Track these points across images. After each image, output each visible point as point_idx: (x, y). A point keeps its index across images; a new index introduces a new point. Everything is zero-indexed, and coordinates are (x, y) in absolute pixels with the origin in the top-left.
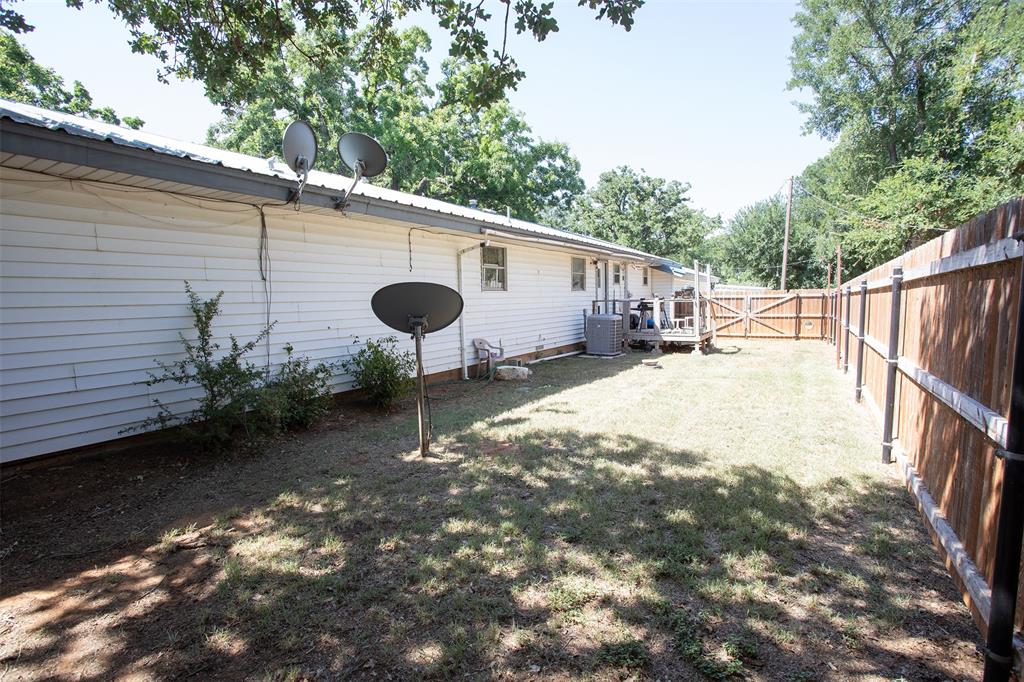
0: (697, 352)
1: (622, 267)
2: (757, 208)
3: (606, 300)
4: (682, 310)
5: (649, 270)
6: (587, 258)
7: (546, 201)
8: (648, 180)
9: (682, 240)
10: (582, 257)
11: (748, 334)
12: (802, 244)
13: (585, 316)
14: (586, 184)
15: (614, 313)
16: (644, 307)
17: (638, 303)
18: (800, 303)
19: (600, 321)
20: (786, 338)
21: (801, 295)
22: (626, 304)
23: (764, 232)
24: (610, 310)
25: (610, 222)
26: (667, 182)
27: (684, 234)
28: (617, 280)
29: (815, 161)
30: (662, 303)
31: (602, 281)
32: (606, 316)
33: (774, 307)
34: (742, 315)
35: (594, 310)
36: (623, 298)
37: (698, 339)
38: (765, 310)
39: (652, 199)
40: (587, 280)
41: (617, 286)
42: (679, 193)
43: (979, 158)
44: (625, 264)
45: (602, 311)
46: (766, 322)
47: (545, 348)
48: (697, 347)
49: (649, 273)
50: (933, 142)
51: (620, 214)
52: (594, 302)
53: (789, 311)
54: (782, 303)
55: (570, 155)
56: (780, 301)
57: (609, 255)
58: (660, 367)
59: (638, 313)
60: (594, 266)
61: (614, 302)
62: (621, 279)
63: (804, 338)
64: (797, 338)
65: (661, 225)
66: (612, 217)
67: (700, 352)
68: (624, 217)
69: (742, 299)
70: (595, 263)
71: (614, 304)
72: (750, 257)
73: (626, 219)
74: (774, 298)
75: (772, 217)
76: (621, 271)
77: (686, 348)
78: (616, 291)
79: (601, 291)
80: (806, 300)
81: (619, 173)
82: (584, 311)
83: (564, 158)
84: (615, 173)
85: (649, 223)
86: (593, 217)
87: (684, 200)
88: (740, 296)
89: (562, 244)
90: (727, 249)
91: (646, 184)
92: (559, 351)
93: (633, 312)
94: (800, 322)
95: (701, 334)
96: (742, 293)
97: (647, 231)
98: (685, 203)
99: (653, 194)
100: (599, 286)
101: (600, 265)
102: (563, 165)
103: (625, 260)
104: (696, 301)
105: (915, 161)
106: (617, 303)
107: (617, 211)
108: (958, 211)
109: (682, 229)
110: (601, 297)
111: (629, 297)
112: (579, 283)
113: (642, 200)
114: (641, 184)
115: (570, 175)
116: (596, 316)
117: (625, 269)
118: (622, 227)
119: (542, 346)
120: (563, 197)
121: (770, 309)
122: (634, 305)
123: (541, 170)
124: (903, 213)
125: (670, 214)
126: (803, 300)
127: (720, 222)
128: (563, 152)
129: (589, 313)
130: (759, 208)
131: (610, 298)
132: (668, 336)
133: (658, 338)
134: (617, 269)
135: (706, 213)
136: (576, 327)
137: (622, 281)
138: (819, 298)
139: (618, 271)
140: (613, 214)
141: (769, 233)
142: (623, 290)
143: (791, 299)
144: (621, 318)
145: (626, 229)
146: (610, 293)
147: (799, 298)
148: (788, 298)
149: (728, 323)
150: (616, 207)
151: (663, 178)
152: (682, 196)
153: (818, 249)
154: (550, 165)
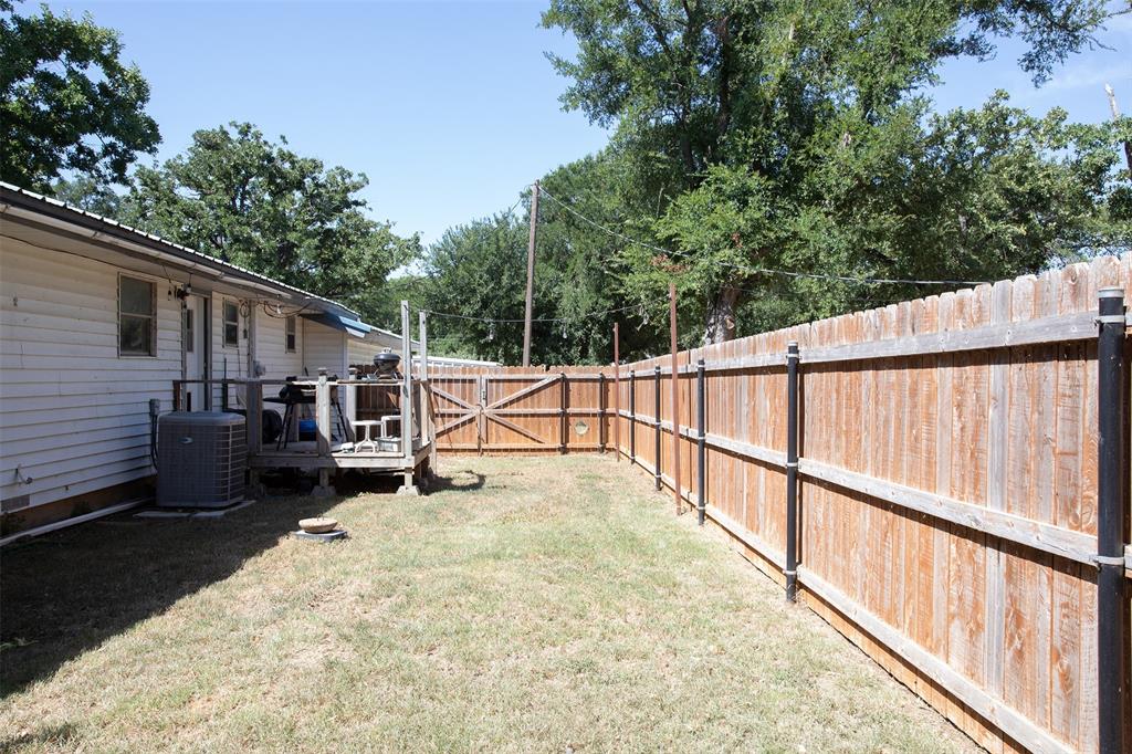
0: (408, 489)
1: (243, 309)
2: (476, 230)
3: (206, 380)
4: (374, 402)
5: (298, 321)
6: (159, 281)
7: (64, 157)
8: (290, 157)
9: (354, 272)
10: (147, 278)
11: (484, 446)
12: (545, 295)
13: (153, 415)
14: (161, 131)
15: (225, 409)
16: (296, 396)
17: (280, 388)
18: (568, 390)
19: (191, 429)
20: (547, 450)
21: (568, 376)
22: (254, 389)
23: (487, 272)
24: (216, 402)
25: (213, 227)
26: (325, 169)
27: (357, 262)
28: (231, 337)
29: (556, 169)
30: (333, 388)
31: (194, 336)
32: (206, 418)
33: (525, 396)
34: (474, 411)
35: (176, 402)
36: (244, 376)
37: (410, 462)
38: (512, 402)
39: (298, 194)
40: (160, 333)
41: (230, 352)
42: (347, 190)
43: (799, 179)
44: (250, 304)
45: (197, 405)
46: (513, 422)
47: (33, 503)
48: (408, 478)
49: (298, 328)
50: (745, 146)
51: (235, 213)
52: (176, 384)
53: (549, 404)
54: (539, 390)
55: (123, 60)
56: (535, 386)
57: (214, 278)
58: (343, 536)
59: (281, 409)
60: (177, 303)
61: (225, 383)
62: (240, 334)
63: (574, 449)
64: (565, 450)
65: (316, 241)
66: (218, 218)
67: (414, 490)
68: (244, 220)
69: (471, 381)
70: (181, 295)
71: (225, 390)
72: (466, 310)
73: (248, 224)
74: (526, 381)
75: (498, 248)
76: (241, 319)
77: (384, 482)
78: (229, 361)
79: (194, 360)
80: (576, 384)
81: (234, 135)
82: (152, 403)
83: (109, 65)
84: (225, 133)
85: (292, 237)
86: (178, 214)
87: (356, 203)
88: (468, 377)
89: (88, 233)
90: (429, 296)
91: (287, 165)
92: (79, 504)
93: (267, 406)
94: (567, 421)
95: (415, 452)
96: (471, 371)
97: (287, 252)
98: (359, 209)
99: (300, 186)
100: (190, 349)
101: (191, 302)
102: (106, 80)
103: (252, 295)
104: (405, 384)
105: (723, 171)
106: (232, 390)
107: (228, 208)
108: (782, 252)
109: (353, 251)
110: (194, 371)
111: (257, 373)
112: (136, 337)
113: (278, 193)
114: (279, 163)
115: (126, 107)
116: (182, 417)
117: (250, 315)
118: (236, 240)
119: (25, 499)
120: (106, 153)
121: (519, 399)
122: (271, 391)
123: (46, 78)
124: (716, 247)
125: (333, 225)
126: (572, 385)
127: (419, 248)
128: (106, 52)
129: (165, 408)
130: (479, 232)
131: (217, 375)
132: (349, 457)
133: (326, 464)
134: (232, 314)
135: (393, 231)
136: (127, 444)
137: (242, 342)
138: (594, 380)
139: (235, 319)
140: (221, 212)
141: (495, 274)
142: (244, 359)
143: (553, 383)
144: (241, 419)
145: (248, 243)
146: (217, 366)
147: (565, 381)
148: (546, 382)
149: (448, 425)
150: (227, 200)
151: (319, 159)
152: (352, 196)
153: (565, 303)
154: (71, 73)
